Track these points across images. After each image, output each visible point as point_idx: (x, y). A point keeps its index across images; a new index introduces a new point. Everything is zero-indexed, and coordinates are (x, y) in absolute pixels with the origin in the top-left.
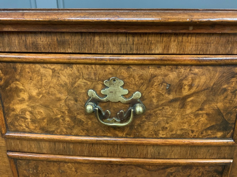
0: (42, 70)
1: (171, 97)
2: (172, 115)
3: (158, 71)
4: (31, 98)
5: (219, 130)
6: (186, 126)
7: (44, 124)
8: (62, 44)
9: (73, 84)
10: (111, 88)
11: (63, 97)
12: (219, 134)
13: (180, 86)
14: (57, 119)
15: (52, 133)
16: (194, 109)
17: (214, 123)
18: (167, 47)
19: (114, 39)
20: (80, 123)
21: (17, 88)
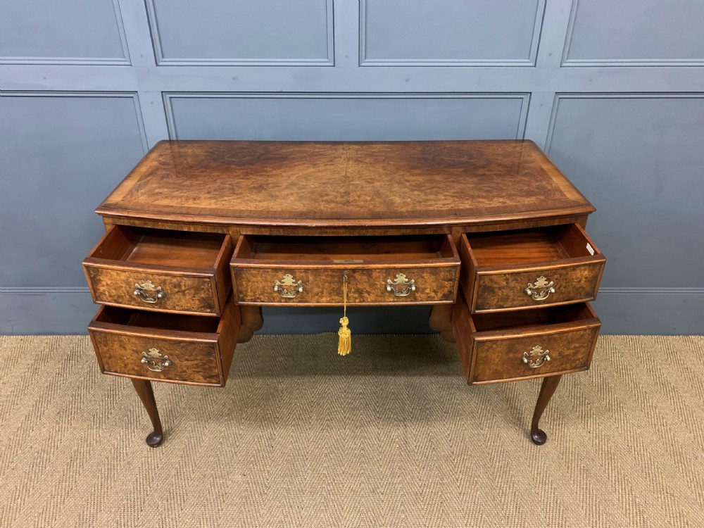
0: (111, 273)
2: (180, 298)
10: (146, 284)
11: (123, 285)
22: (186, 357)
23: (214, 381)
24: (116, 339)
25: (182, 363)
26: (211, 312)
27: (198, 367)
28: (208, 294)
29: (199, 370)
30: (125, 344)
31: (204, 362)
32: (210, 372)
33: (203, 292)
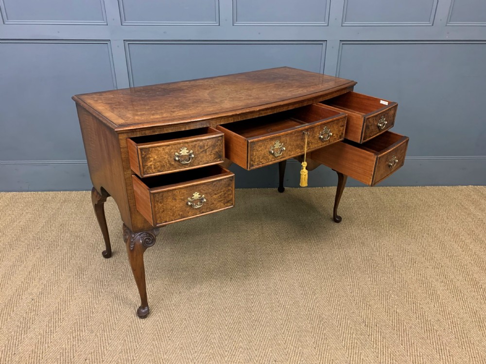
0: (159, 149)
1: (202, 150)
2: (203, 156)
3: (197, 143)
4: (154, 159)
7: (159, 169)
9: (170, 152)
10: (183, 151)
11: (166, 157)
12: (219, 160)
13: (204, 146)
14: (164, 166)
17: (216, 157)
21: (149, 157)
28: (220, 148)
33: (217, 147)
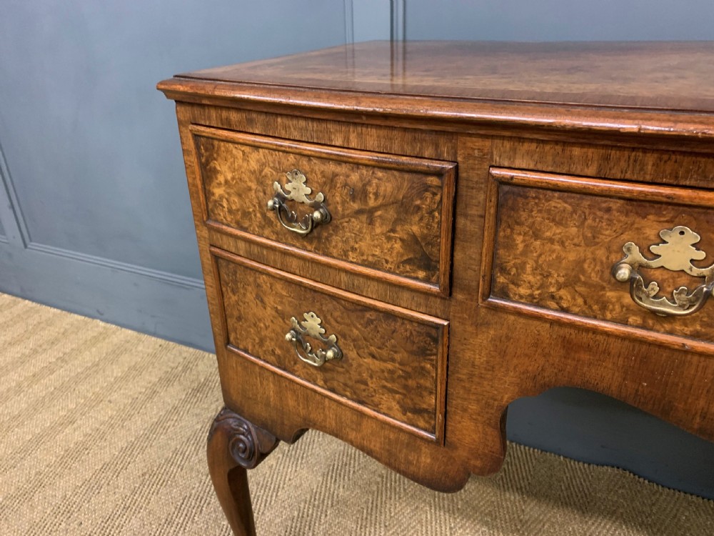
0: (235, 152)
1: (356, 206)
2: (360, 231)
3: (338, 169)
4: (226, 182)
5: (420, 268)
6: (377, 252)
7: (238, 217)
8: (250, 121)
9: (260, 172)
10: (294, 183)
11: (253, 186)
12: (421, 274)
13: (365, 194)
14: (249, 213)
15: (245, 230)
16: (385, 229)
17: (411, 256)
18: (347, 139)
19: (295, 122)
20: (270, 223)
21: (215, 168)
22: (373, 348)
23: (422, 423)
24: (251, 279)
25: (361, 361)
26: (427, 280)
27: (393, 380)
28: (428, 226)
29: (395, 386)
30: (265, 293)
31: (409, 369)
32: (417, 400)
33: (417, 218)
